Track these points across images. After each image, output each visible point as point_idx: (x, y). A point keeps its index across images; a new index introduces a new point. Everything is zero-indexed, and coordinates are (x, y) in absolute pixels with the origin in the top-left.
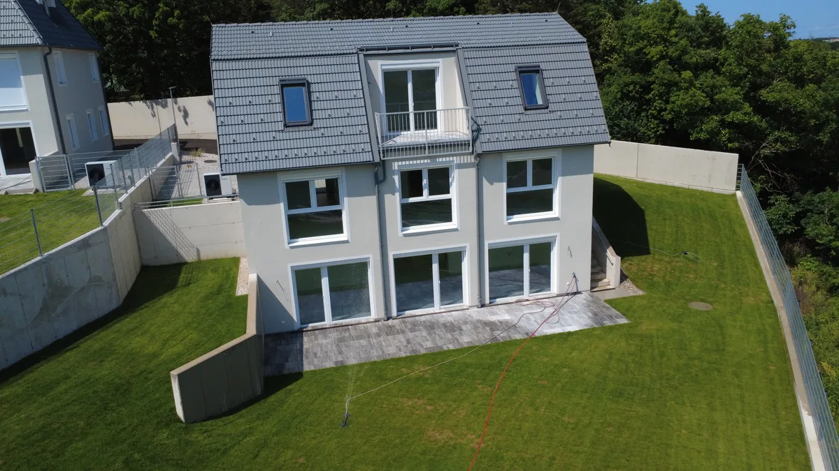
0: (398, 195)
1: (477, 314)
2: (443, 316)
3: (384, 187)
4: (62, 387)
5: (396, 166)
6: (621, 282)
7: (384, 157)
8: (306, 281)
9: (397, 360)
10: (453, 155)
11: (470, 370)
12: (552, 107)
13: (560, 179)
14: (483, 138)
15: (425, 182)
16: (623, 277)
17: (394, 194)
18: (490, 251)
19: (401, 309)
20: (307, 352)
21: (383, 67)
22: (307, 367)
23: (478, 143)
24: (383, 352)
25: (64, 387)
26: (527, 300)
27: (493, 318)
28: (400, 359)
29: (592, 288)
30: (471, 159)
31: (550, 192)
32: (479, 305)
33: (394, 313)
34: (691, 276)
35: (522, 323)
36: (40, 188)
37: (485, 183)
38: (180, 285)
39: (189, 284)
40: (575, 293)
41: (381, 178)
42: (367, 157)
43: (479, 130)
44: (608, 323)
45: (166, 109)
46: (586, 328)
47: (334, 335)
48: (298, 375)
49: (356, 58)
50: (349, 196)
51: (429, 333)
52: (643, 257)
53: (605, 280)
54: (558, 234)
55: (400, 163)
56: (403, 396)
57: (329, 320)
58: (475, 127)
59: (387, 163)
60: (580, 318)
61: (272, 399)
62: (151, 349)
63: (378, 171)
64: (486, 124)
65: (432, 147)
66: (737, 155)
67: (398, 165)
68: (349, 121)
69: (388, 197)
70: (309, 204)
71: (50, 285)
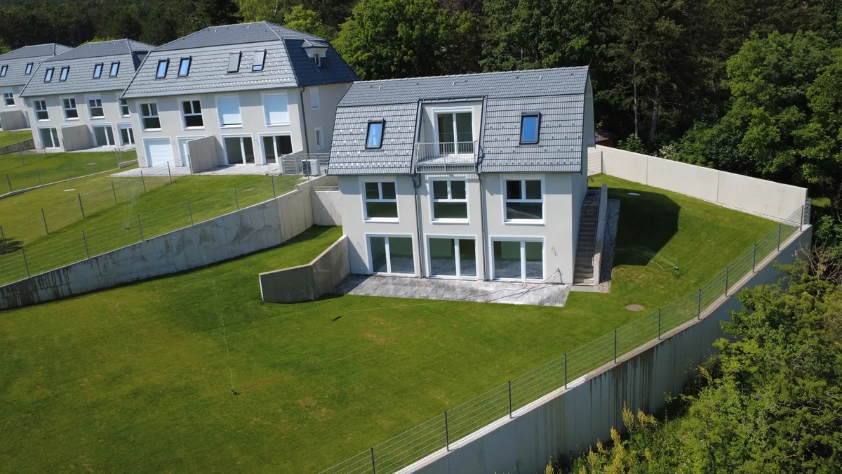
0: (430, 197)
3: (419, 190)
5: (427, 177)
6: (599, 283)
7: (418, 171)
8: (376, 243)
9: (397, 299)
10: (465, 173)
11: (426, 311)
12: (541, 143)
13: (545, 196)
14: (485, 163)
15: (449, 189)
17: (427, 196)
18: (493, 242)
19: (435, 271)
20: (360, 286)
21: (435, 112)
22: (351, 293)
23: (480, 167)
24: (396, 293)
25: (227, 274)
26: (521, 282)
27: (482, 289)
30: (476, 177)
31: (540, 205)
32: (485, 280)
33: (427, 275)
34: (662, 287)
35: (494, 294)
36: (283, 173)
37: (488, 194)
39: (322, 238)
40: (559, 284)
41: (418, 184)
42: (407, 171)
43: (483, 157)
44: (547, 305)
48: (341, 295)
49: (417, 105)
50: (400, 194)
51: (433, 289)
52: (637, 267)
54: (546, 237)
55: (430, 176)
56: (376, 316)
57: (389, 273)
58: (481, 155)
59: (422, 175)
60: (535, 298)
63: (415, 180)
64: (489, 153)
65: (448, 167)
66: (805, 189)
67: (429, 177)
68: (403, 147)
69: (422, 197)
70: (378, 198)
71: (241, 225)
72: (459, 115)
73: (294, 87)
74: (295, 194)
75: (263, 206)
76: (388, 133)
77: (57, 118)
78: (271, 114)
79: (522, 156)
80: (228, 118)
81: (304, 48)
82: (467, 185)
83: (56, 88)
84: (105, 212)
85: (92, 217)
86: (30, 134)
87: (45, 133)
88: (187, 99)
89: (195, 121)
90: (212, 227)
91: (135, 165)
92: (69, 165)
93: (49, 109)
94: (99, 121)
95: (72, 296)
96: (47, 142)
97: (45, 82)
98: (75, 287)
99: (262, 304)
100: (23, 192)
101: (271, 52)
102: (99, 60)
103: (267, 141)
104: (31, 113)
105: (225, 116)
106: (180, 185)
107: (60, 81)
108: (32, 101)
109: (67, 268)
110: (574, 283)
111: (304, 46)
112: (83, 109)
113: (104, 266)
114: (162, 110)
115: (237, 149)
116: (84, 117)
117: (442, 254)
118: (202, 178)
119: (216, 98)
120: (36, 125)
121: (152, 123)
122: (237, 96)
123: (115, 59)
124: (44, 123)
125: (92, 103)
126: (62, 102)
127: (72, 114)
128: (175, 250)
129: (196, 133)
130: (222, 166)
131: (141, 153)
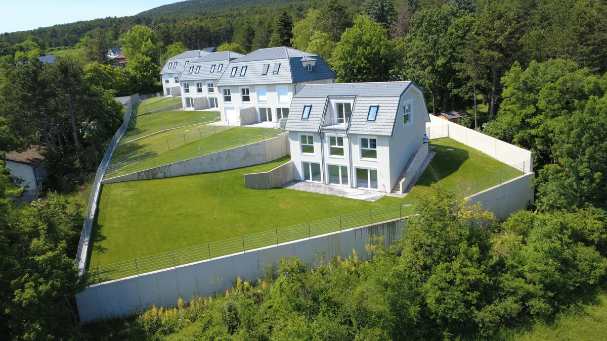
0: (328, 144)
1: (346, 189)
2: (337, 187)
3: (323, 141)
5: (326, 134)
6: (403, 193)
8: (306, 165)
9: (304, 192)
12: (377, 120)
13: (379, 147)
14: (350, 129)
16: (408, 191)
18: (354, 168)
19: (331, 181)
20: (294, 185)
21: (335, 102)
22: (287, 188)
23: (348, 131)
24: (306, 190)
30: (347, 136)
31: (376, 151)
32: (351, 187)
33: (327, 183)
37: (352, 144)
40: (384, 192)
42: (317, 131)
43: (350, 126)
47: (306, 184)
49: (326, 99)
50: (315, 142)
51: (324, 189)
54: (379, 168)
56: (290, 198)
59: (324, 133)
60: (366, 197)
63: (321, 135)
64: (353, 124)
65: (335, 130)
67: (328, 135)
68: (317, 119)
69: (324, 144)
70: (306, 143)
71: (246, 152)
72: (345, 104)
73: (290, 83)
74: (276, 139)
75: (258, 144)
76: (313, 112)
77: (193, 93)
78: (281, 97)
79: (367, 126)
80: (262, 98)
81: (301, 62)
82: (343, 139)
83: (194, 77)
84: (194, 142)
85: (189, 144)
86: (181, 100)
87: (188, 99)
88: (243, 88)
89: (246, 99)
90: (233, 152)
91: (220, 120)
92: (193, 118)
93: (190, 88)
94: (212, 95)
95: (171, 177)
96: (188, 105)
97: (189, 74)
98: (172, 174)
99: (244, 188)
100: (167, 131)
101: (283, 64)
102: (213, 63)
103: (279, 110)
104: (182, 89)
105: (260, 97)
106: (232, 131)
107: (196, 73)
108: (183, 83)
109: (170, 165)
110: (392, 192)
111: (302, 60)
112: (205, 88)
113: (185, 166)
114: (232, 93)
115: (264, 114)
116: (205, 93)
117: (335, 173)
118: (243, 129)
119: (256, 87)
120: (184, 95)
121: (228, 99)
122: (265, 87)
123: (221, 62)
124: (188, 95)
125: (209, 85)
126: (196, 84)
127: (200, 90)
129: (247, 105)
130: (258, 122)
131: (222, 114)
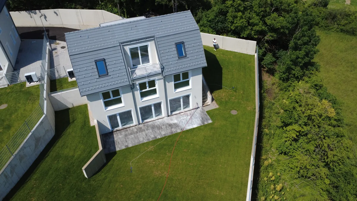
0: (139, 91)
1: (167, 120)
2: (156, 122)
3: (134, 90)
4: (50, 172)
6: (212, 102)
7: (133, 82)
8: (112, 118)
9: (143, 144)
10: (155, 77)
11: (165, 147)
12: (188, 56)
13: (191, 78)
15: (147, 85)
16: (213, 100)
17: (137, 91)
18: (169, 100)
19: (143, 120)
20: (116, 142)
21: (129, 48)
22: (118, 149)
23: (163, 73)
24: (139, 141)
25: (51, 172)
26: (183, 112)
27: (172, 122)
28: (144, 143)
29: (203, 105)
31: (188, 81)
32: (167, 116)
33: (141, 122)
34: (234, 98)
35: (181, 124)
36: (8, 83)
37: (167, 83)
38: (71, 122)
39: (74, 121)
40: (197, 108)
41: (133, 87)
43: (164, 68)
44: (206, 123)
45: (36, 15)
46: (199, 126)
47: (123, 133)
48: (115, 153)
49: (120, 47)
50: (123, 94)
51: (152, 131)
52: (220, 91)
53: (207, 101)
54: (191, 93)
55: (138, 82)
56: (146, 159)
57: (120, 127)
58: (162, 67)
59: (134, 84)
60: (198, 121)
61: (109, 164)
62: (71, 154)
64: (166, 66)
66: (256, 42)
68: (120, 71)
69: (136, 93)
70: (110, 98)
71: (36, 139)
76: (109, 65)
79: (181, 64)
82: (156, 81)
90: (23, 150)
117: (146, 112)
128: (10, 175)
